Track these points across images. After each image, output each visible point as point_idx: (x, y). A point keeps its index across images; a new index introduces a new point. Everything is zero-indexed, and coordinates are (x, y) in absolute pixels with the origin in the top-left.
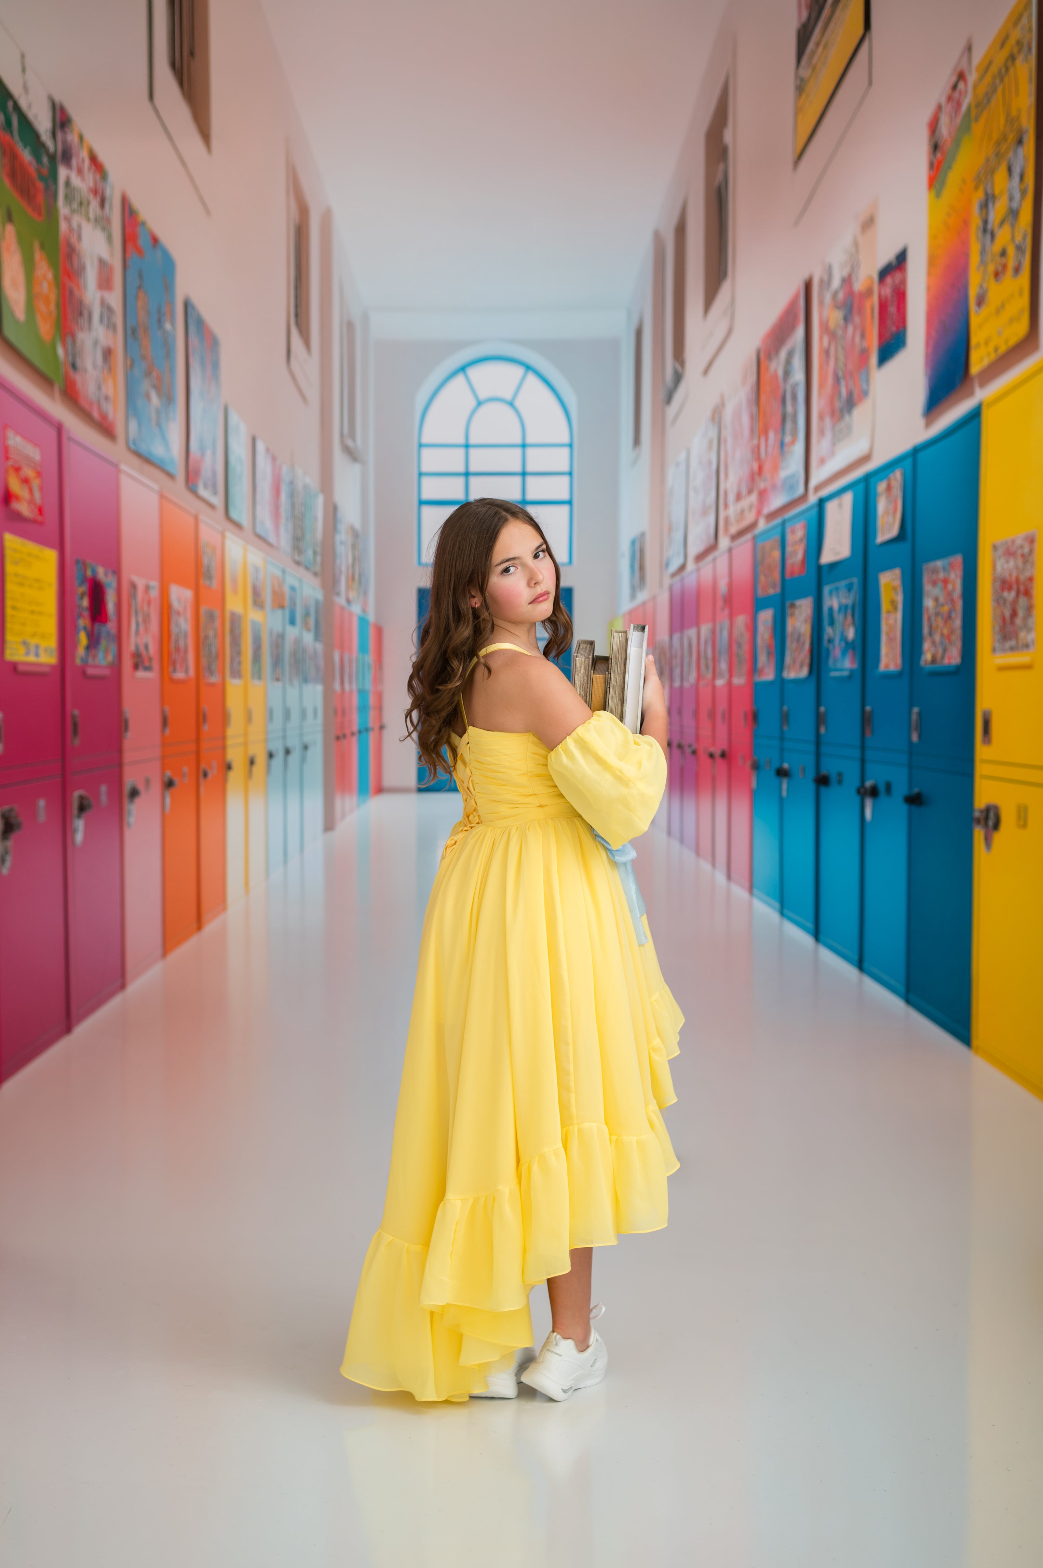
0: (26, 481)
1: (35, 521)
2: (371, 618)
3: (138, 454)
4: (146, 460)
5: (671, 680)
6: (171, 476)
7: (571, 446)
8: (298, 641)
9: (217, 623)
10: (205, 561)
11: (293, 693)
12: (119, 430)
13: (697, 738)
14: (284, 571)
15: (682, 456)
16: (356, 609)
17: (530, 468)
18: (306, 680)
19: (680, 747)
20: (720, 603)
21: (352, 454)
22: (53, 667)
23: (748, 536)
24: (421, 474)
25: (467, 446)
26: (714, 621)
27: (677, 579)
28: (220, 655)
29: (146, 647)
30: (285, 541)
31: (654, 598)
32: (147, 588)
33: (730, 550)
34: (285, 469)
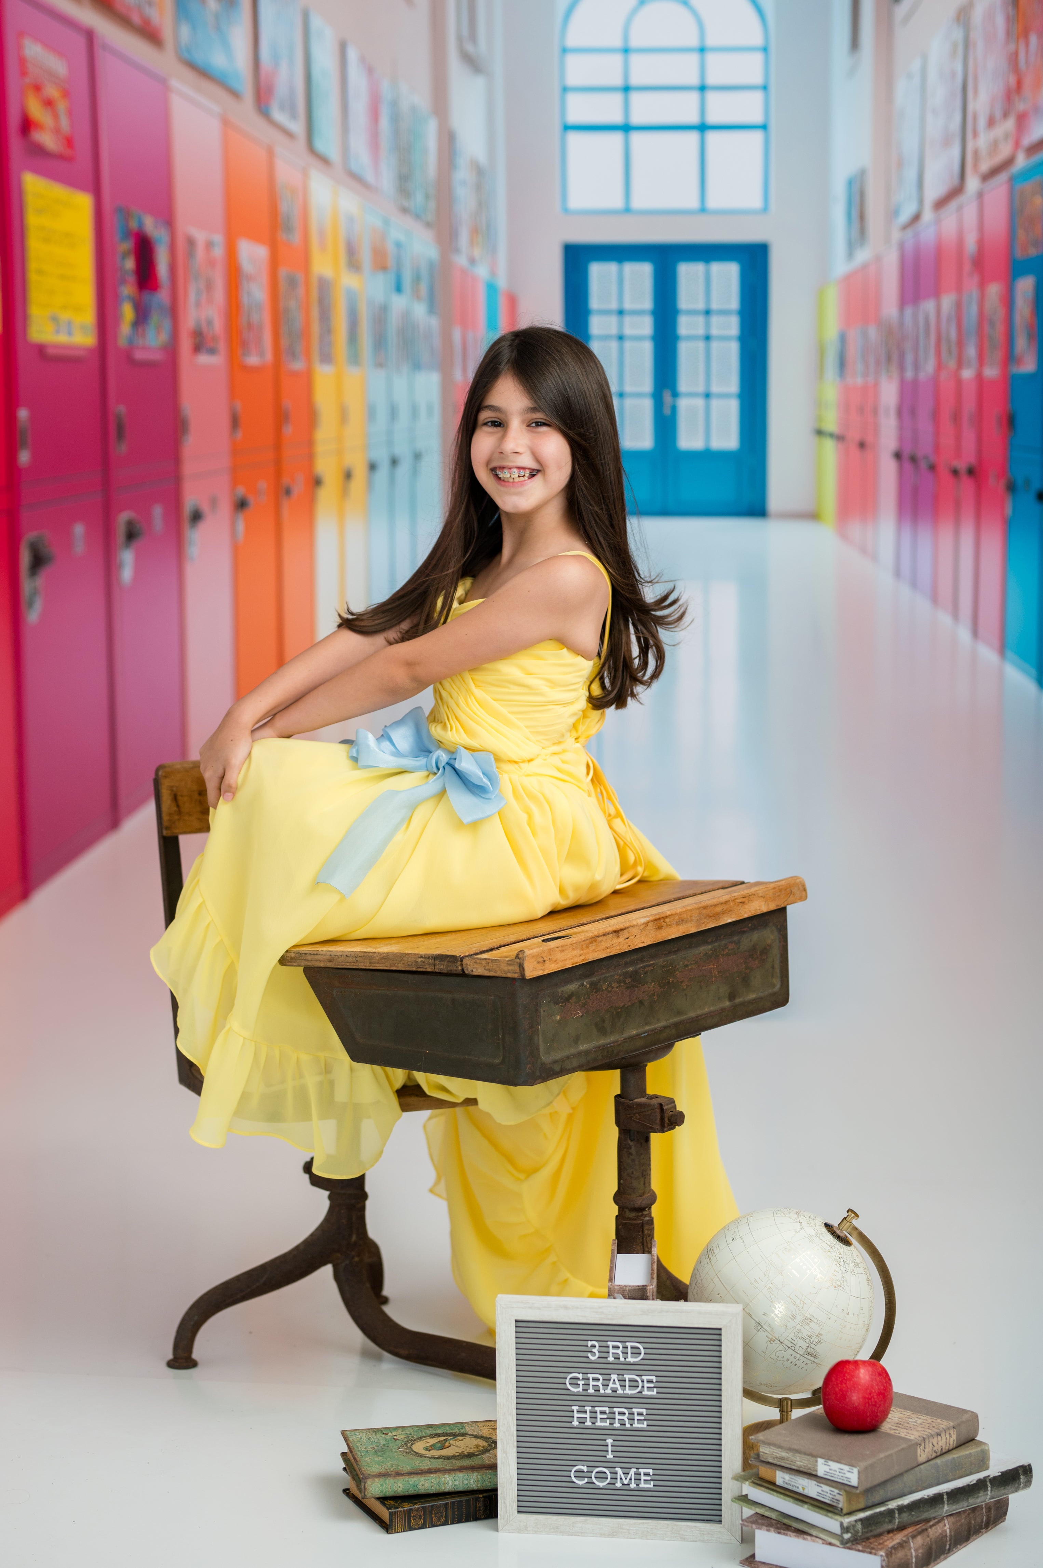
0: (49, 103)
1: (60, 157)
2: (502, 283)
3: (191, 65)
4: (203, 73)
5: (902, 368)
6: (235, 94)
7: (765, 50)
8: (406, 316)
9: (301, 291)
10: (284, 207)
11: (400, 384)
12: (167, 34)
13: (937, 448)
14: (386, 222)
15: (916, 65)
16: (482, 272)
17: (711, 80)
18: (417, 366)
19: (913, 459)
20: (967, 267)
21: (473, 63)
22: (91, 350)
23: (1003, 177)
24: (565, 89)
25: (626, 51)
26: (959, 289)
27: (909, 233)
28: (306, 333)
29: (209, 323)
30: (387, 181)
31: (878, 259)
32: (209, 245)
33: (980, 195)
34: (385, 87)
